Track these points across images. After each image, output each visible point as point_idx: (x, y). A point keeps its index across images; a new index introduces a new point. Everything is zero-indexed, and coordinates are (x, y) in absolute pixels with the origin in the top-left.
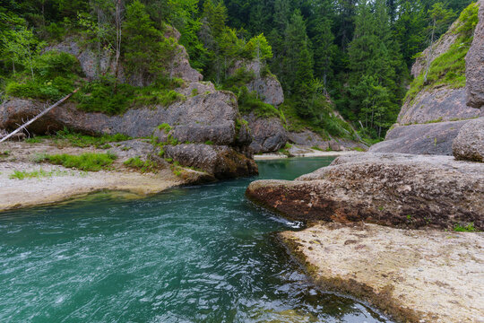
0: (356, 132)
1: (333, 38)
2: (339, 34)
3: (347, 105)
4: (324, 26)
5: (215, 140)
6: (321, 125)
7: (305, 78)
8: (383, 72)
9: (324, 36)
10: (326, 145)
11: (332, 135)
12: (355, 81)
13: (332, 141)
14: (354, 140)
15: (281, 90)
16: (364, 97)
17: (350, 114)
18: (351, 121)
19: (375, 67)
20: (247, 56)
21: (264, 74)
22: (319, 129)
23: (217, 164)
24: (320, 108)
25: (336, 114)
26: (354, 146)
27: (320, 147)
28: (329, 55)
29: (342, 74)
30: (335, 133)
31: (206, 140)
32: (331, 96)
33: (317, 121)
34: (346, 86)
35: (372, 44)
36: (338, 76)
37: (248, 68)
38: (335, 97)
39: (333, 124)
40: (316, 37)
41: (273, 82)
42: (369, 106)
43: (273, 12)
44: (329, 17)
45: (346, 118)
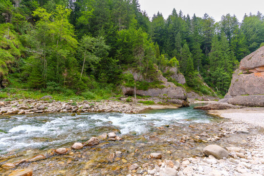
0: (215, 93)
1: (202, 51)
2: (204, 49)
3: (210, 80)
4: (197, 46)
5: (181, 99)
6: (199, 90)
7: (190, 70)
8: (226, 66)
9: (197, 50)
10: (201, 98)
11: (203, 93)
12: (213, 70)
13: (204, 96)
14: (214, 96)
15: (184, 78)
16: (218, 77)
17: (211, 84)
18: (212, 87)
19: (222, 64)
20: (170, 65)
21: (178, 73)
22: (197, 91)
23: (183, 104)
24: (198, 82)
25: (205, 84)
26: (214, 99)
27: (199, 99)
28: (200, 58)
29: (206, 66)
30: (205, 93)
31: (179, 98)
32: (202, 76)
33: (196, 88)
34: (209, 71)
35: (220, 54)
36: (204, 66)
37: (170, 70)
38: (204, 76)
39: (204, 89)
40: (193, 51)
41: (181, 76)
42: (221, 81)
43: (174, 42)
44: (199, 43)
45: (210, 86)
